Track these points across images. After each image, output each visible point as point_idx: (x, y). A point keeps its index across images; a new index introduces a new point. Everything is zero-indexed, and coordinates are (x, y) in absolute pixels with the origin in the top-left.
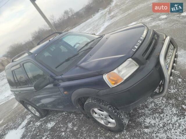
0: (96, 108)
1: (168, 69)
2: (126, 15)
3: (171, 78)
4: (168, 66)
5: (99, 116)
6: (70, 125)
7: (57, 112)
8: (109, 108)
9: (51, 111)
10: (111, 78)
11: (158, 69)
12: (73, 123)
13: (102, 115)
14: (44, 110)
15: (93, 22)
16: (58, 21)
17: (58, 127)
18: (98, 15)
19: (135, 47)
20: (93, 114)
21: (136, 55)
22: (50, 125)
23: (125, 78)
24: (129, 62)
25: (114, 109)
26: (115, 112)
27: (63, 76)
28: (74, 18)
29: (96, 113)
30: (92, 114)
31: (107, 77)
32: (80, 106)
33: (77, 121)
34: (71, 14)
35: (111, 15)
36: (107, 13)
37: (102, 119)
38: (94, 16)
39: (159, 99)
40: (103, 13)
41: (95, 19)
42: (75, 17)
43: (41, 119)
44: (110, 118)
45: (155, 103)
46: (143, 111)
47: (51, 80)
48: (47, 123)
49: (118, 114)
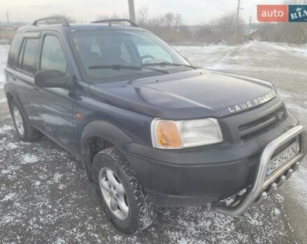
0: (112, 169)
1: (267, 176)
2: (255, 70)
3: (265, 194)
4: (271, 171)
5: (107, 187)
6: (58, 176)
7: (54, 145)
8: (131, 181)
9: (47, 139)
10: (164, 132)
11: (251, 164)
12: (65, 177)
13: (115, 189)
14: (36, 130)
15: (199, 53)
16: (150, 22)
17: (38, 169)
18: (213, 48)
19: (237, 106)
20: (102, 178)
21: (229, 120)
22: (28, 159)
23: (186, 145)
24: (210, 122)
25: (138, 189)
26: (137, 194)
27: (92, 87)
28: (175, 32)
29: (107, 180)
30: (100, 177)
31: (158, 126)
32: (89, 153)
33: (73, 176)
34: (175, 24)
35: (233, 58)
36: (230, 52)
37: (111, 194)
38: (207, 45)
39: (223, 220)
40: (222, 48)
41: (206, 51)
42: (178, 30)
43: (21, 142)
44: (123, 200)
45: (213, 223)
46: (186, 224)
47: (71, 82)
48: (26, 152)
49: (139, 200)
